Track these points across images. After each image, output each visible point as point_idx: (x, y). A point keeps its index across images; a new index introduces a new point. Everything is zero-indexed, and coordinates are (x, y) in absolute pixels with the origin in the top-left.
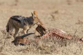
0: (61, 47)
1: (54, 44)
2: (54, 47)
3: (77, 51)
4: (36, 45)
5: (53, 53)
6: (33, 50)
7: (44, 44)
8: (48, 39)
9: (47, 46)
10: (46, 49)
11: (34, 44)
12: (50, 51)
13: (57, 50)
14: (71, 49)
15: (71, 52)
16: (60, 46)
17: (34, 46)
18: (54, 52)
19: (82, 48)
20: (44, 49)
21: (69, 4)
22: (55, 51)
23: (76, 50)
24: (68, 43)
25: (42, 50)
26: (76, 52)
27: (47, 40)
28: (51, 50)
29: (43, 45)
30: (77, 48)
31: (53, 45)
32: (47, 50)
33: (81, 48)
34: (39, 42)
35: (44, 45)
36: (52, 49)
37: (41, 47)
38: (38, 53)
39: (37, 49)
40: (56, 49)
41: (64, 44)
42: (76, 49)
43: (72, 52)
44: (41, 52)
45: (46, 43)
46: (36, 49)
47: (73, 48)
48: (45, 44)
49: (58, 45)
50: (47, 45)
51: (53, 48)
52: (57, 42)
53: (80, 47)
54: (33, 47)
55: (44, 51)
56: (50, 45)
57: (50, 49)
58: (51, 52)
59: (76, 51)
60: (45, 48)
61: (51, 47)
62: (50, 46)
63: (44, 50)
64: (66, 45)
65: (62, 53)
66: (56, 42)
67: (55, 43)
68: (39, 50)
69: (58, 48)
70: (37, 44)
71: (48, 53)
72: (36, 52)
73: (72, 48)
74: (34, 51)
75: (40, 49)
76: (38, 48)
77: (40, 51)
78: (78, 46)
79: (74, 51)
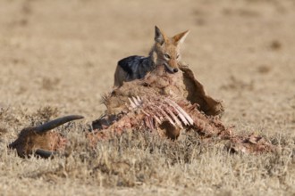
0: (172, 164)
2: (148, 164)
3: (225, 178)
4: (88, 155)
5: (144, 184)
6: (80, 173)
7: (116, 153)
8: (130, 139)
9: (125, 162)
10: (123, 172)
11: (82, 153)
12: (135, 178)
13: (157, 175)
14: (204, 171)
15: (204, 182)
16: (170, 161)
17: (83, 161)
18: (149, 183)
19: (241, 169)
20: (117, 170)
21: (200, 23)
22: (152, 178)
23: (222, 175)
24: (195, 151)
25: (108, 173)
26: (220, 181)
28: (138, 175)
29: (111, 159)
30: (225, 170)
31: (146, 160)
32: (124, 176)
33: (238, 171)
34: (98, 147)
35: (116, 158)
36: (142, 172)
37: (104, 164)
38: (96, 184)
39: (91, 171)
40: (155, 173)
41: (182, 156)
42: (221, 171)
43: (210, 181)
44: (105, 181)
45: (124, 149)
46: (89, 169)
47: (213, 168)
48: (120, 155)
49: (162, 160)
50: (124, 158)
51: (145, 168)
52: (159, 147)
53: (233, 166)
54: (79, 163)
55: (116, 177)
56: (136, 157)
57: (136, 172)
58: (139, 183)
59: (222, 178)
60: (119, 167)
61: (140, 164)
62: (134, 161)
63: (116, 174)
64: (187, 160)
65: (176, 184)
66: (156, 150)
68: (100, 173)
69: (160, 167)
70: (94, 155)
71: (128, 183)
72: (90, 180)
73: (207, 168)
74: (82, 178)
75: (103, 171)
76: (96, 168)
77: (101, 177)
78: (230, 164)
79: (214, 178)
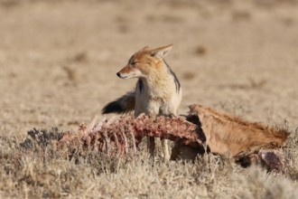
1: (74, 165)
27: (52, 151)
67: (77, 162)
